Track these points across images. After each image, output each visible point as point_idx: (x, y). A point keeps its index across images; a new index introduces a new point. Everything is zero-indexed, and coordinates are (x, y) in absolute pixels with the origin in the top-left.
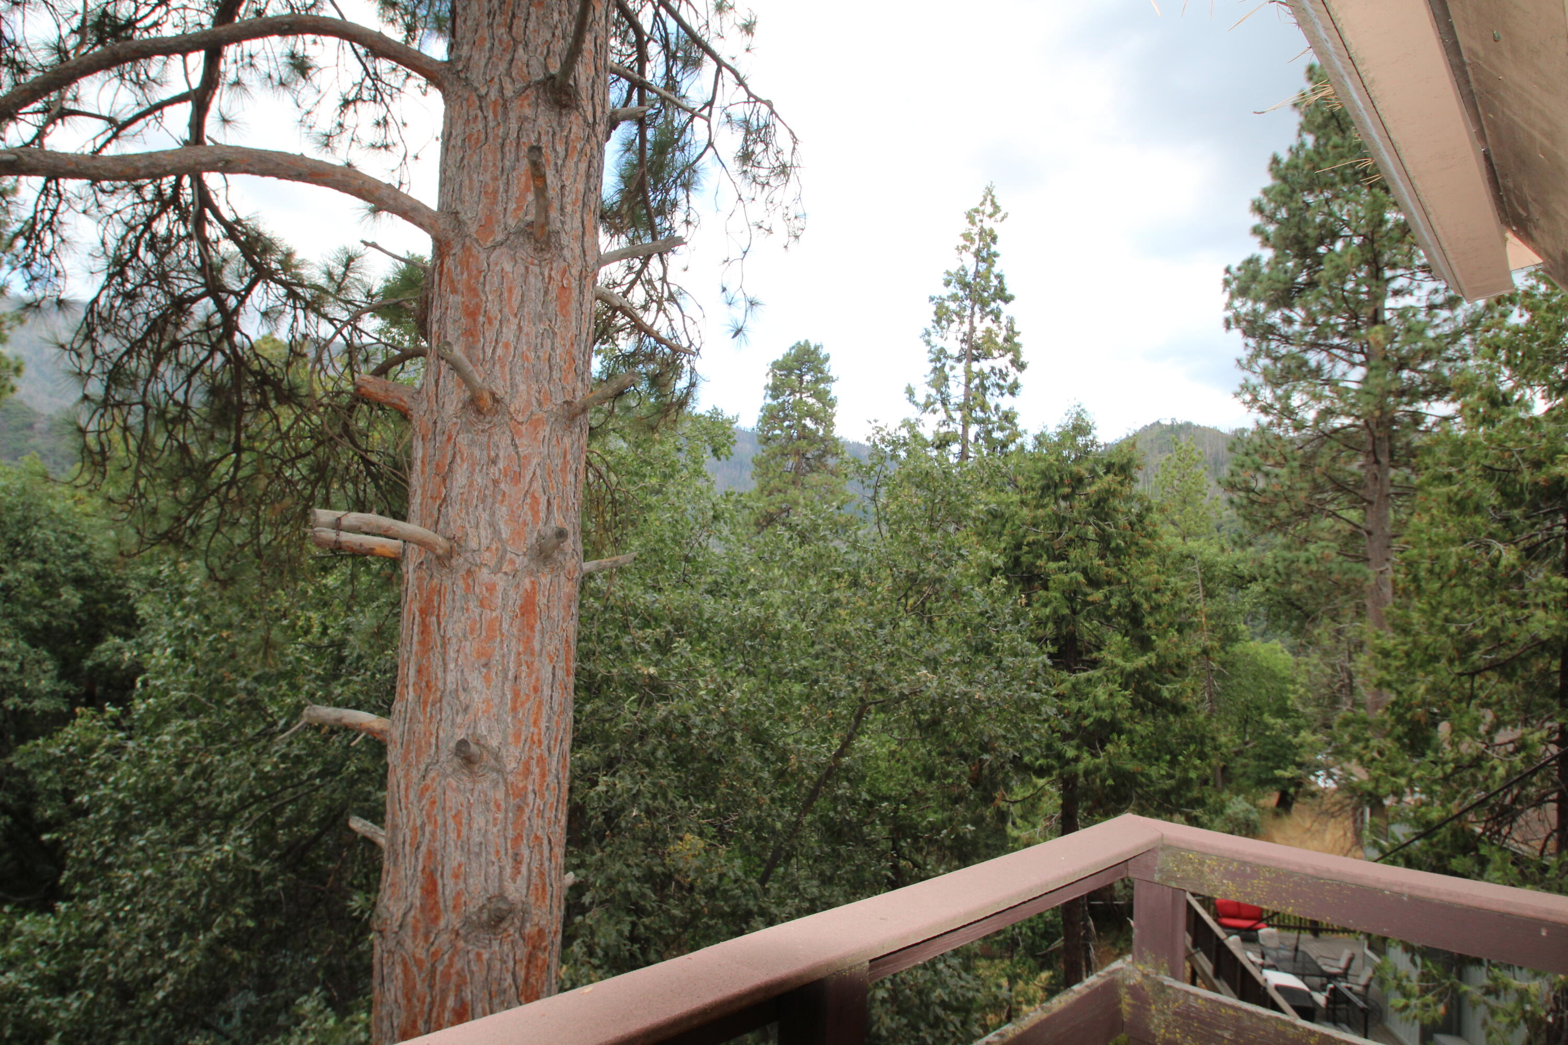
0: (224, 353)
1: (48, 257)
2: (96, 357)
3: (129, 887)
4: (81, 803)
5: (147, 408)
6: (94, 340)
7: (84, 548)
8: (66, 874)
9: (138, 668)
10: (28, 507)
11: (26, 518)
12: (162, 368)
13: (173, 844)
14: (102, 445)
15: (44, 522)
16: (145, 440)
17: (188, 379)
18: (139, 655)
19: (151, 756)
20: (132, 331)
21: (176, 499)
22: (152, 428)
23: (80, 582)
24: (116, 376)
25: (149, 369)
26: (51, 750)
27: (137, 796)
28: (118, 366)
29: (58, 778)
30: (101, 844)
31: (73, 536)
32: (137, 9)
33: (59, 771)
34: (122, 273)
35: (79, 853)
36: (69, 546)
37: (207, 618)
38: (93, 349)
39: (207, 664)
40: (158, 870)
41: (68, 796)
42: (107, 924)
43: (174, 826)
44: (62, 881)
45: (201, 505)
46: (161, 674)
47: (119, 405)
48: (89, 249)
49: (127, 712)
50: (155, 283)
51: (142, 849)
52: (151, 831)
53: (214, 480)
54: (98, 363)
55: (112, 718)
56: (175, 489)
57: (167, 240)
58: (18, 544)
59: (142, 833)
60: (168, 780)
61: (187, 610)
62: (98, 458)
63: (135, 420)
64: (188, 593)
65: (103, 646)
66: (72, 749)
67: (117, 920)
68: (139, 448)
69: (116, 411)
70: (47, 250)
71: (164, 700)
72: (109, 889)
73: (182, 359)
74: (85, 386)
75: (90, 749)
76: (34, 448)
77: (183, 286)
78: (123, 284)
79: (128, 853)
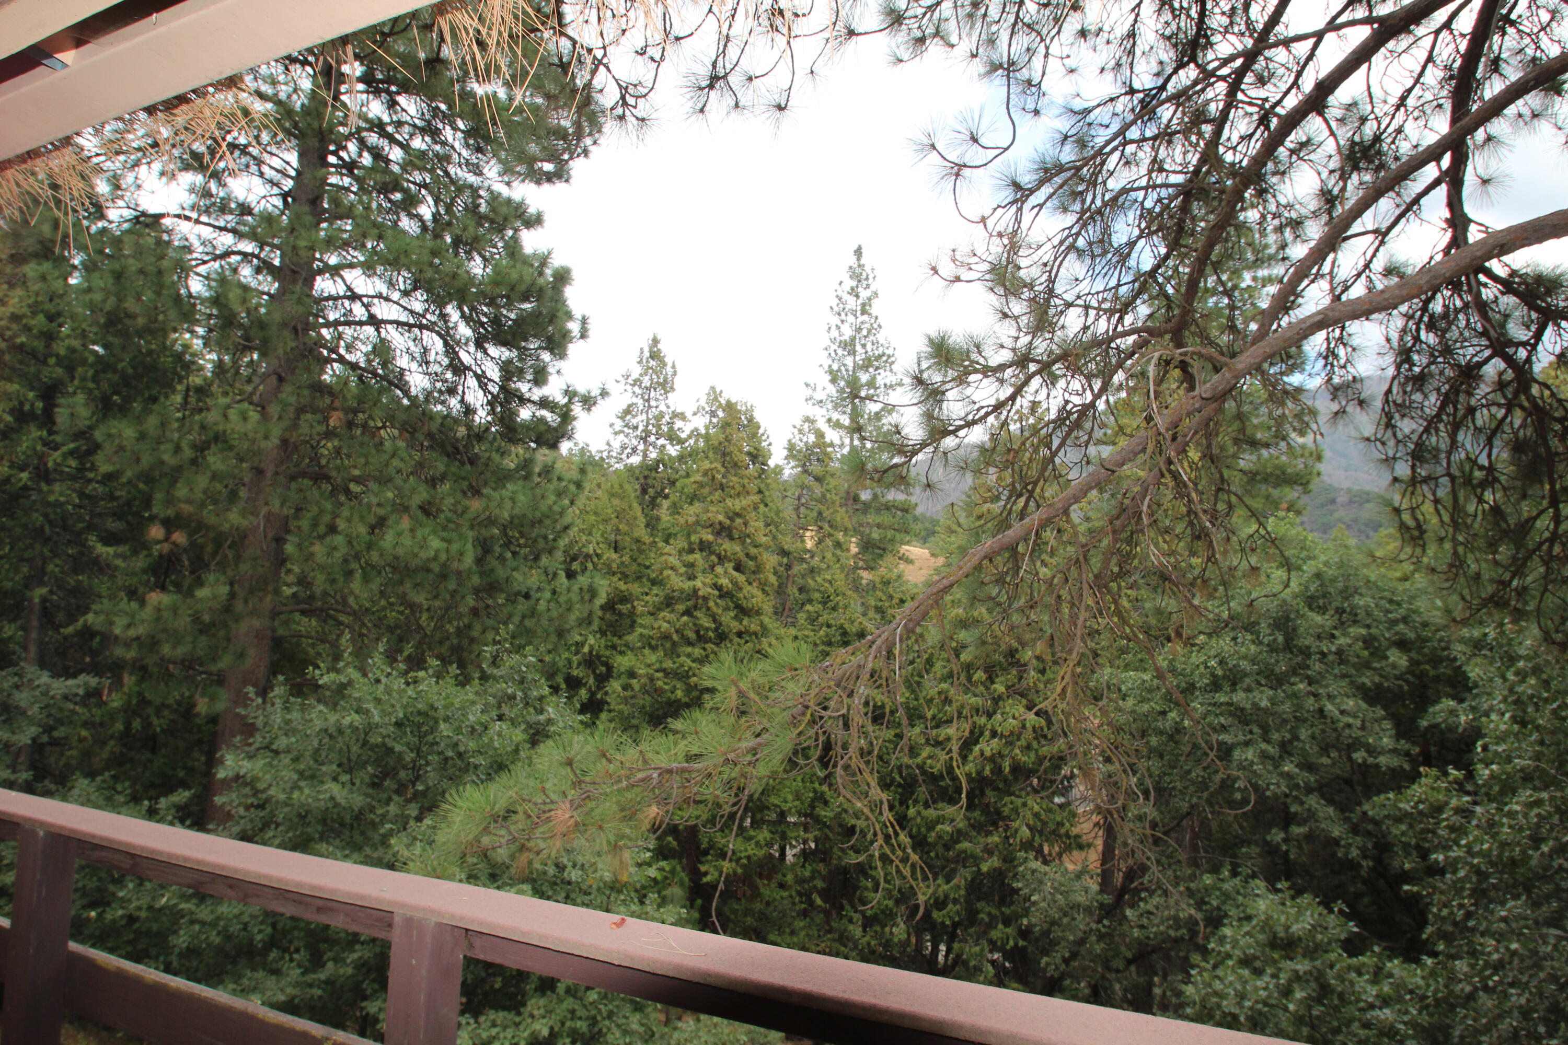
0: (1522, 408)
1: (1344, 367)
2: (1399, 442)
3: (1495, 956)
4: (1436, 860)
5: (1453, 479)
6: (1394, 427)
7: (1402, 612)
8: (1429, 930)
9: (1476, 732)
10: (1347, 577)
11: (1346, 587)
12: (1460, 436)
13: (1536, 922)
14: (1416, 520)
15: (1364, 591)
16: (1457, 508)
17: (1489, 443)
18: (1474, 719)
19: (1502, 825)
20: (1427, 411)
21: (1496, 563)
22: (1461, 494)
23: (1402, 644)
24: (1419, 454)
25: (1448, 440)
26: (1402, 805)
27: (1493, 864)
28: (1419, 445)
29: (1411, 833)
30: (1461, 906)
31: (1391, 601)
32: (1379, 123)
33: (1411, 826)
34: (1409, 360)
35: (1440, 910)
36: (1388, 611)
37: (1546, 684)
38: (1394, 435)
39: (1553, 733)
40: (1524, 946)
41: (1424, 854)
42: (1476, 989)
43: (1536, 905)
44: (1424, 936)
45: (1524, 564)
46: (1500, 739)
47: (1426, 480)
48: (1376, 349)
49: (1470, 775)
50: (1440, 360)
51: (1504, 920)
52: (1511, 904)
53: (1534, 538)
54: (1401, 447)
55: (1456, 781)
56: (1494, 553)
57: (1445, 315)
58: (1344, 611)
59: (1503, 903)
60: (1523, 852)
61: (1523, 675)
62: (1416, 533)
63: (1443, 492)
64: (1520, 657)
65: (1438, 708)
66: (1421, 806)
67: (1486, 988)
68: (1452, 519)
69: (1425, 487)
70: (1342, 362)
71: (1509, 768)
72: (1473, 954)
73: (1479, 423)
74: (1393, 469)
75: (1439, 809)
76: (1339, 520)
77: (1468, 353)
78: (1410, 369)
79: (1491, 922)
